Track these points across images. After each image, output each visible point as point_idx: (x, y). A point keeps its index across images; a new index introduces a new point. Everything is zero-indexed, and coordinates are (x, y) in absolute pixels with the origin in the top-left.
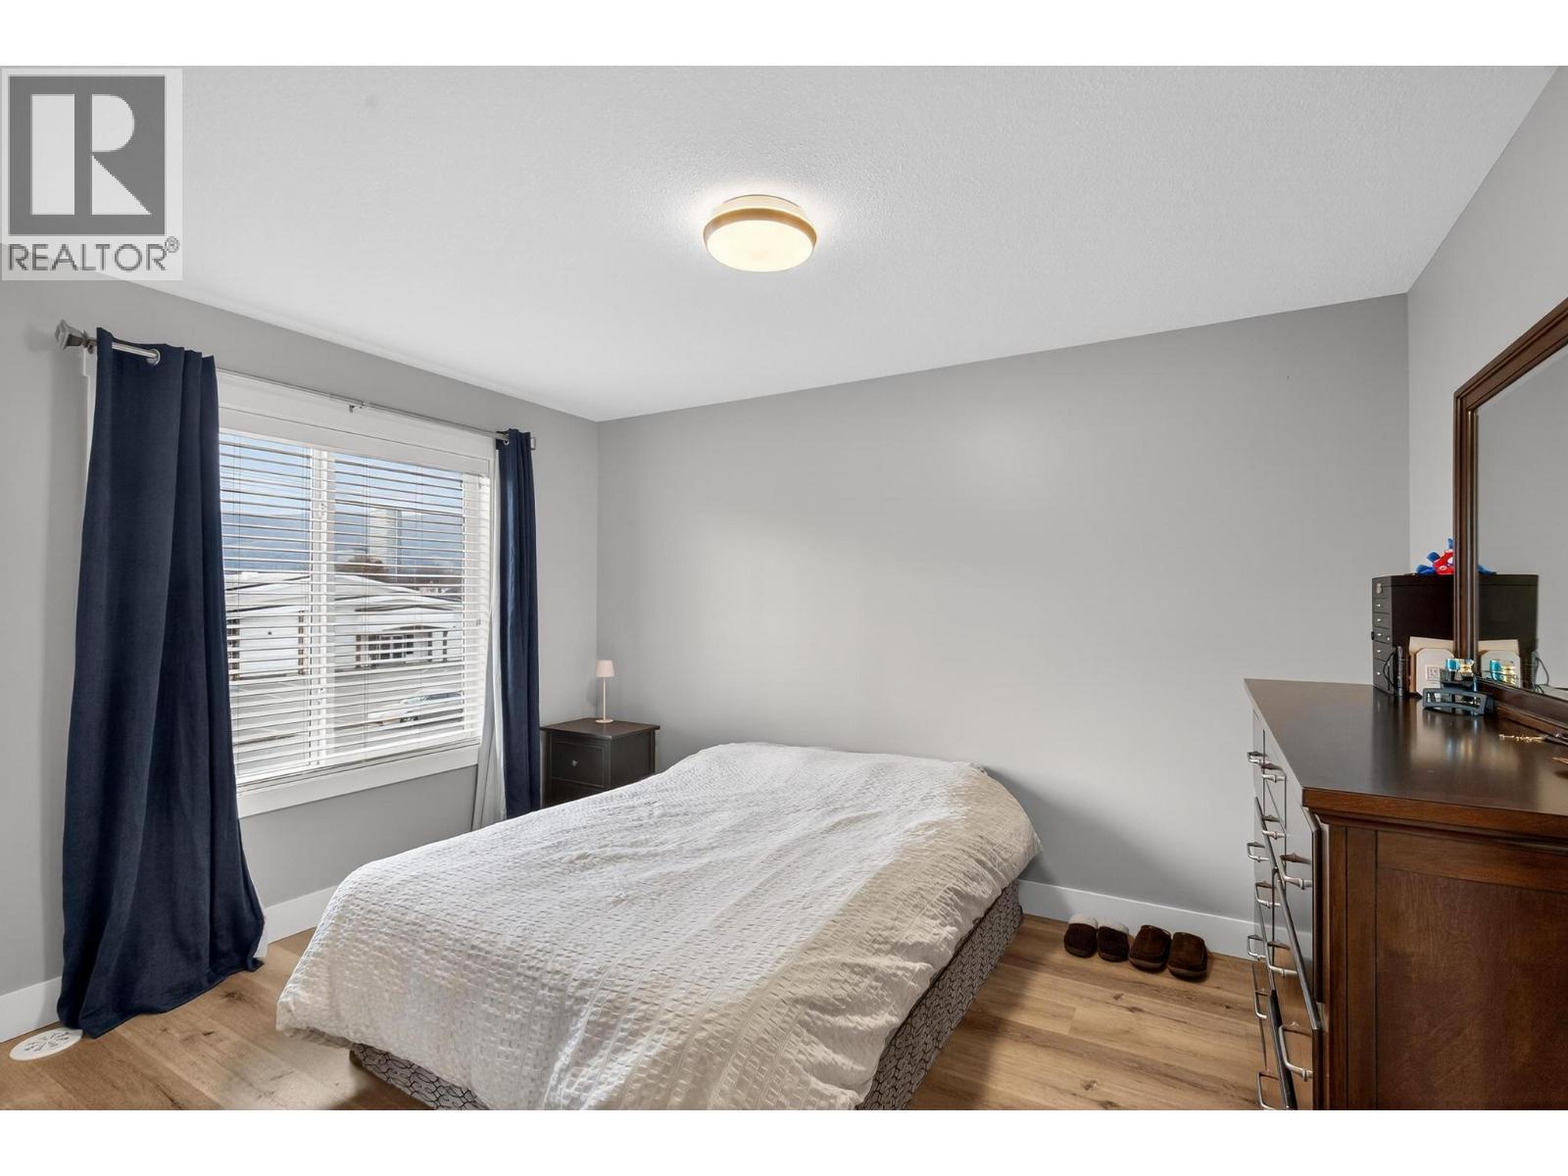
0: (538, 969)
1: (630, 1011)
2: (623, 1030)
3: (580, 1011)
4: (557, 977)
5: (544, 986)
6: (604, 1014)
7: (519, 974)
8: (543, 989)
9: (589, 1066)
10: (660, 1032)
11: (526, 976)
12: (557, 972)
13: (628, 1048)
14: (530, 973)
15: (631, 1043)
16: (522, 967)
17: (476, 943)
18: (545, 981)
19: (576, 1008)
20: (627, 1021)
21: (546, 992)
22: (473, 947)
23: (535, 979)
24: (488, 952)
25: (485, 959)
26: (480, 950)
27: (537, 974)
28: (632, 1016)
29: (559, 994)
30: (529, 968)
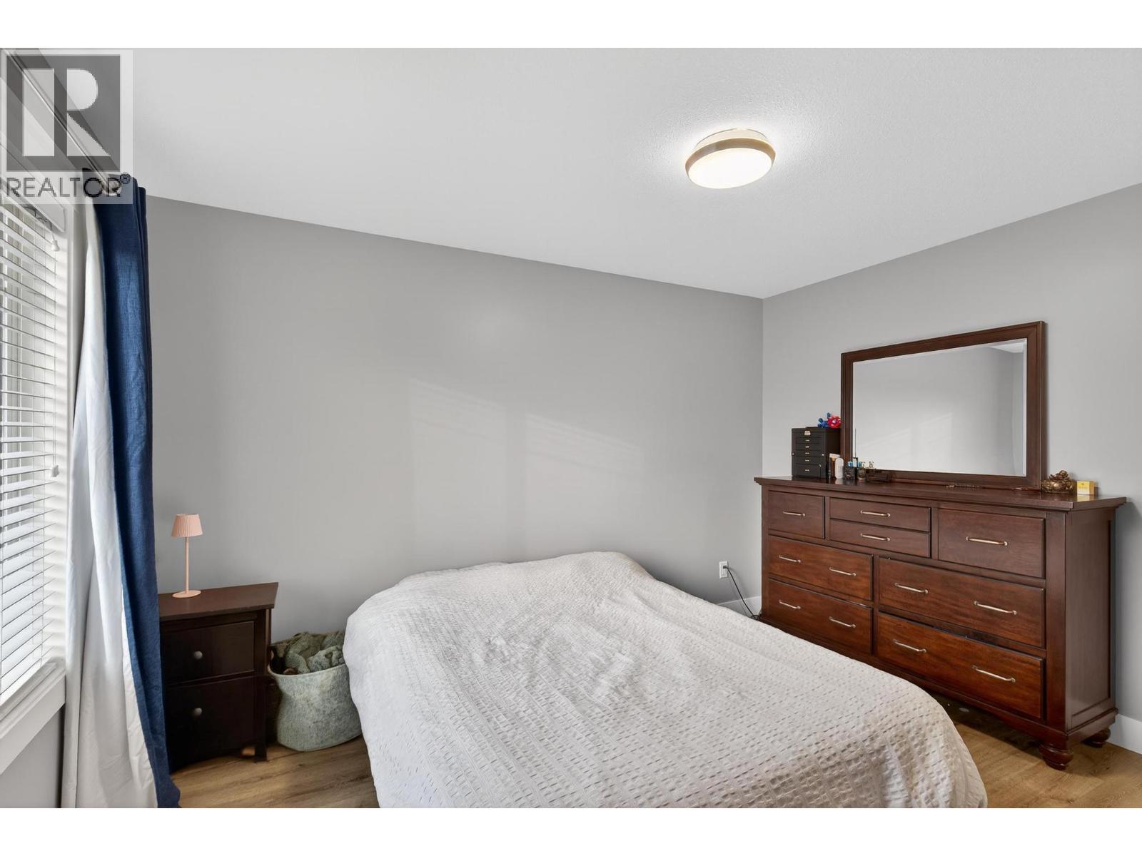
0: (834, 755)
1: (909, 732)
2: (916, 746)
3: (885, 756)
4: (852, 749)
5: (849, 762)
6: (901, 745)
7: (825, 770)
8: (849, 765)
9: (917, 784)
10: (931, 731)
11: (832, 767)
12: (849, 746)
13: (927, 753)
14: (831, 763)
15: (924, 749)
16: (822, 763)
17: (771, 776)
18: (848, 758)
19: (881, 757)
20: (913, 739)
21: (854, 765)
22: (773, 781)
23: (839, 763)
24: (788, 775)
25: (791, 781)
26: (780, 778)
27: (837, 759)
28: (912, 734)
29: (864, 759)
30: (828, 759)
